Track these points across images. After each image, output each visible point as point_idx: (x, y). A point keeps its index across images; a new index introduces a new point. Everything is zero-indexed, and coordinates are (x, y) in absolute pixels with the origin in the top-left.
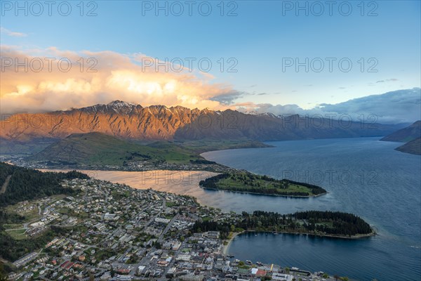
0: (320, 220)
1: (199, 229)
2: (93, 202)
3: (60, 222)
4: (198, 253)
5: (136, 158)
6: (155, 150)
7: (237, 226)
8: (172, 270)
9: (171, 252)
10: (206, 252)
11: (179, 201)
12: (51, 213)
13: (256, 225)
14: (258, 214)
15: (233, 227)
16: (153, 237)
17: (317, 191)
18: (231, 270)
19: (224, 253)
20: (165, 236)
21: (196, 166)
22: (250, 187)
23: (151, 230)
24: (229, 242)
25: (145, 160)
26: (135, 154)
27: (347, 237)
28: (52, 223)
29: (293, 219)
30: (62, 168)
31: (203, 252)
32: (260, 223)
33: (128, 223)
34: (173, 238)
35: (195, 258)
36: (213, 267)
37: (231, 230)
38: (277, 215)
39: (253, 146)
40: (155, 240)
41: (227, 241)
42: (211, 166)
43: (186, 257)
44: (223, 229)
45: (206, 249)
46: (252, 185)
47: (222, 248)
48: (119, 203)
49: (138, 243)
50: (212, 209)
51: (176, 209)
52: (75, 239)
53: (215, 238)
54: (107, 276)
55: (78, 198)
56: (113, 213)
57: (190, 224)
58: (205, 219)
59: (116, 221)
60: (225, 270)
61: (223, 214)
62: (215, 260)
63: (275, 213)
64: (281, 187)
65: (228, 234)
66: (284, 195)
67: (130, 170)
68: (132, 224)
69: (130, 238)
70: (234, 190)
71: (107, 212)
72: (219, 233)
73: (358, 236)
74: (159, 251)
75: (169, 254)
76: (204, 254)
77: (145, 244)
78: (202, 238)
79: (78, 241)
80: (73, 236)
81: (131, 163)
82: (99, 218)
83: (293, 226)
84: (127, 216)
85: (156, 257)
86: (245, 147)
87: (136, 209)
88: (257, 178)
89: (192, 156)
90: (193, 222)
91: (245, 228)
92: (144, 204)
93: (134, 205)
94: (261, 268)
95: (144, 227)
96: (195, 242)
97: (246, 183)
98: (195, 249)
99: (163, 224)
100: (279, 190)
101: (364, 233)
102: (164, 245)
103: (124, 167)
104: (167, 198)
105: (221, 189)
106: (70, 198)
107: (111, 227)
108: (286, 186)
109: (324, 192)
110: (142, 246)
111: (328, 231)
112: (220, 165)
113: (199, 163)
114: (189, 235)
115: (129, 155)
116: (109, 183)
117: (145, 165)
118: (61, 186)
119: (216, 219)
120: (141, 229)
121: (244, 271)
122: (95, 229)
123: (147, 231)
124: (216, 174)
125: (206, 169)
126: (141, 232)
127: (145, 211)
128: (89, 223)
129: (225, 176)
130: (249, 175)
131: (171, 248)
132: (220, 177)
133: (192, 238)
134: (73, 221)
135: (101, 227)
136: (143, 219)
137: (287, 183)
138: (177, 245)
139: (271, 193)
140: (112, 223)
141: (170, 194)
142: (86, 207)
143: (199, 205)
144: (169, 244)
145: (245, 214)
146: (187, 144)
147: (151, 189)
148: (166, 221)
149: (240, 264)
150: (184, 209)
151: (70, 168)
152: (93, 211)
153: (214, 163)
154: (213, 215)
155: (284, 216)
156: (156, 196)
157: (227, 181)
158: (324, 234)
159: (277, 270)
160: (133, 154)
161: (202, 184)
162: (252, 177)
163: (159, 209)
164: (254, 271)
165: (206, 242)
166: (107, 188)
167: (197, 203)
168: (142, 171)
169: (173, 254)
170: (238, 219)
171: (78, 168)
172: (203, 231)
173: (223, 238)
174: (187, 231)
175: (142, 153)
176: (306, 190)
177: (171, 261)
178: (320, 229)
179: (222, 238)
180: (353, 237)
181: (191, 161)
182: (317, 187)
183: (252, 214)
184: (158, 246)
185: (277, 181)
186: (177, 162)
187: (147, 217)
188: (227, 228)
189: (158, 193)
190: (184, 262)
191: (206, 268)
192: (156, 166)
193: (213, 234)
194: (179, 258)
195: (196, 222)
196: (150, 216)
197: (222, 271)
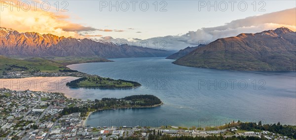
0: (138, 99)
1: (67, 113)
4: (65, 128)
5: (14, 69)
6: (31, 63)
7: (91, 108)
9: (46, 129)
10: (71, 126)
11: (51, 96)
13: (103, 106)
14: (104, 100)
15: (89, 109)
16: (31, 122)
17: (136, 85)
18: (88, 134)
19: (84, 124)
20: (41, 120)
21: (63, 73)
22: (99, 85)
23: (29, 118)
24: (87, 118)
25: (23, 70)
26: (14, 66)
27: (150, 107)
29: (124, 100)
31: (69, 126)
32: (105, 104)
33: (10, 115)
34: (47, 120)
35: (64, 131)
36: (76, 134)
37: (88, 111)
38: (115, 99)
39: (101, 61)
40: (32, 124)
41: (85, 117)
42: (74, 73)
43: (57, 131)
44: (83, 111)
45: (71, 124)
46: (100, 83)
47: (82, 122)
49: (18, 128)
50: (75, 100)
51: (49, 102)
53: (78, 117)
57: (60, 110)
58: (70, 106)
60: (84, 134)
61: (82, 102)
62: (78, 130)
64: (118, 84)
65: (86, 113)
66: (119, 88)
68: (13, 115)
69: (11, 125)
70: (90, 87)
72: (80, 113)
73: (155, 106)
74: (37, 131)
75: (44, 132)
76: (70, 127)
77: (24, 127)
78: (68, 118)
81: (10, 73)
83: (124, 104)
84: (8, 110)
85: (34, 135)
86: (97, 62)
87: (16, 105)
88: (104, 79)
89: (60, 67)
90: (62, 109)
91: (97, 109)
92: (23, 101)
93: (13, 102)
94: (107, 129)
95: (23, 116)
96: (64, 121)
97: (97, 83)
98: (64, 125)
99: (39, 112)
100: (117, 86)
101: (158, 104)
102: (40, 126)
103: (4, 75)
104: (42, 96)
105: (81, 87)
108: (120, 83)
109: (139, 85)
110: (22, 129)
111: (141, 105)
112: (80, 72)
113: (66, 72)
114: (59, 117)
115: (8, 67)
117: (22, 74)
119: (78, 105)
120: (21, 118)
121: (96, 133)
123: (26, 118)
124: (78, 78)
125: (71, 75)
126: (20, 120)
127: (24, 105)
129: (84, 79)
130: (99, 78)
131: (46, 127)
132: (80, 80)
133: (61, 119)
136: (23, 111)
137: (121, 81)
138: (50, 125)
139: (112, 88)
141: (44, 93)
143: (66, 98)
144: (44, 125)
145: (97, 101)
146: (57, 59)
147: (28, 90)
148: (42, 110)
149: (94, 129)
150: (56, 101)
153: (77, 71)
154: (76, 103)
155: (119, 100)
156: (33, 95)
157: (86, 82)
158: (140, 107)
159: (115, 129)
160: (12, 66)
161: (68, 84)
162: (101, 79)
163: (36, 103)
164: (102, 132)
165: (71, 120)
167: (64, 97)
168: (20, 78)
169: (47, 131)
170: (92, 103)
172: (69, 113)
174: (58, 115)
175: (20, 66)
176: (131, 84)
177: (46, 136)
178: (138, 104)
179: (82, 116)
180: (153, 106)
181: (60, 70)
182: (135, 83)
183: (101, 100)
184: (35, 127)
185: (116, 81)
186: (49, 71)
187: (25, 109)
188: (86, 109)
189: (34, 92)
190: (55, 134)
191: (71, 135)
192: (32, 74)
193: (76, 114)
194: (52, 132)
195: (64, 109)
196: (28, 108)
197: (82, 135)
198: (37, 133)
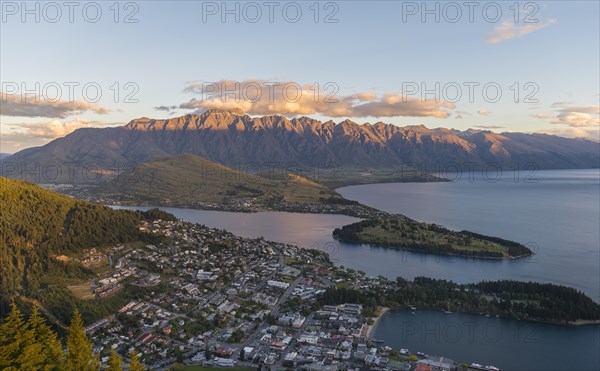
0: (519, 294)
1: (332, 300)
2: (182, 254)
3: (137, 279)
4: (329, 334)
5: (241, 193)
8: (292, 356)
9: (290, 329)
10: (341, 333)
11: (303, 257)
12: (126, 267)
13: (418, 298)
14: (420, 281)
15: (383, 299)
16: (264, 307)
17: (517, 250)
18: (377, 362)
19: (368, 336)
20: (282, 307)
21: (328, 206)
22: (410, 241)
23: (261, 297)
24: (377, 320)
25: (254, 196)
26: (241, 187)
27: (562, 322)
28: (127, 279)
29: (477, 291)
30: (139, 205)
31: (337, 333)
33: (230, 286)
34: (294, 311)
35: (323, 341)
36: (352, 356)
37: (379, 303)
38: (451, 285)
40: (267, 312)
41: (374, 319)
42: (350, 207)
43: (311, 339)
44: (368, 299)
45: (342, 329)
47: (365, 329)
48: (218, 256)
49: (243, 315)
50: (350, 271)
51: (298, 268)
52: (158, 304)
53: (355, 314)
54: (200, 357)
55: (161, 247)
56: (209, 270)
57: (319, 291)
58: (341, 286)
59: (212, 282)
60: (369, 359)
61: (367, 279)
62: (355, 346)
63: (448, 281)
64: (459, 244)
65: (374, 310)
67: (233, 210)
68: (235, 287)
69: (232, 307)
70: (386, 245)
71: (201, 268)
72: (361, 307)
74: (274, 328)
75: (287, 334)
76: (338, 336)
77: (254, 317)
78: (334, 313)
79: (162, 307)
80: (155, 301)
81: (234, 200)
82: (190, 276)
83: (475, 303)
84: (228, 275)
85: (269, 336)
87: (241, 267)
88: (421, 228)
89: (323, 193)
90: (323, 288)
91: (400, 302)
92: (253, 260)
93: (238, 261)
94: (425, 361)
95: (252, 293)
96: (327, 317)
97: (404, 235)
98: (326, 329)
99: (280, 289)
101: (589, 318)
102: (280, 319)
103: (225, 206)
104: (285, 253)
105: (366, 243)
106: (151, 247)
107: (206, 291)
108: (468, 242)
109: (528, 252)
110: (250, 320)
111: (532, 312)
112: (365, 207)
113: (332, 204)
114: (317, 308)
115: (231, 189)
116: (204, 227)
117: (254, 203)
118: (138, 229)
119: (357, 286)
120: (248, 295)
121: (398, 364)
122: (185, 292)
123: (257, 298)
124: (359, 220)
125: (343, 212)
126: (247, 300)
127: (254, 270)
128: (176, 282)
129: (373, 223)
130: (409, 222)
131: (291, 325)
132: (364, 225)
133: (321, 312)
134: (155, 279)
135: (192, 288)
136: (251, 280)
137: (468, 236)
138: (299, 322)
140: (207, 285)
141: (289, 246)
142: (172, 260)
143: (332, 264)
144: (287, 319)
145: (401, 281)
147: (262, 238)
148: (284, 285)
149: (393, 353)
150: (311, 269)
151: (150, 204)
152: (182, 267)
153: (357, 203)
154: (353, 279)
155: (462, 287)
156: (270, 249)
157: (377, 231)
159: (448, 365)
160: (237, 188)
161: (336, 233)
162: (413, 226)
163: (274, 267)
165: (341, 318)
166: (201, 235)
167: (328, 261)
168: (249, 211)
169: (294, 333)
170: (391, 287)
171: (161, 206)
172: (338, 303)
173: (368, 314)
174: (314, 302)
175: (249, 186)
176: (497, 247)
177: (290, 342)
178: (519, 308)
179: (364, 314)
180: (572, 323)
181: (322, 199)
182: (516, 245)
183: (413, 280)
184: (271, 320)
185: (453, 233)
186: (301, 201)
187: (256, 278)
188: (374, 299)
189: (273, 244)
190: (309, 345)
191: (341, 355)
192: (270, 205)
193: (351, 307)
194: (302, 340)
195: (327, 289)
196: (261, 276)
197: (364, 362)
198: (274, 334)
